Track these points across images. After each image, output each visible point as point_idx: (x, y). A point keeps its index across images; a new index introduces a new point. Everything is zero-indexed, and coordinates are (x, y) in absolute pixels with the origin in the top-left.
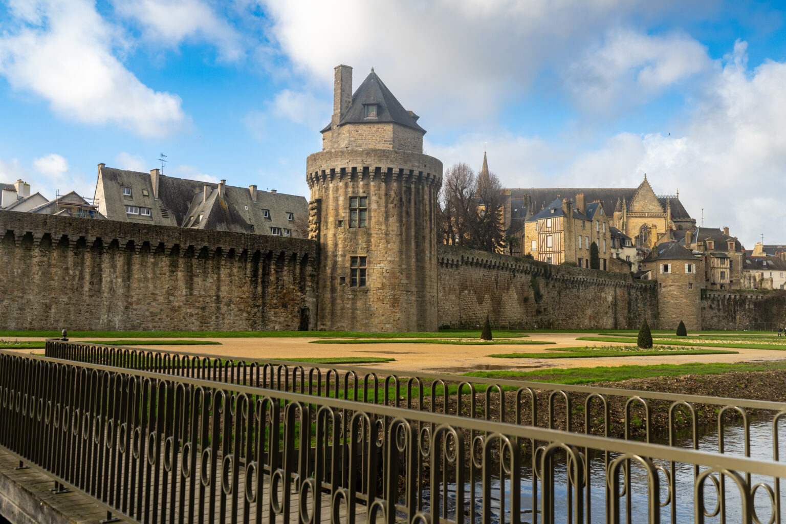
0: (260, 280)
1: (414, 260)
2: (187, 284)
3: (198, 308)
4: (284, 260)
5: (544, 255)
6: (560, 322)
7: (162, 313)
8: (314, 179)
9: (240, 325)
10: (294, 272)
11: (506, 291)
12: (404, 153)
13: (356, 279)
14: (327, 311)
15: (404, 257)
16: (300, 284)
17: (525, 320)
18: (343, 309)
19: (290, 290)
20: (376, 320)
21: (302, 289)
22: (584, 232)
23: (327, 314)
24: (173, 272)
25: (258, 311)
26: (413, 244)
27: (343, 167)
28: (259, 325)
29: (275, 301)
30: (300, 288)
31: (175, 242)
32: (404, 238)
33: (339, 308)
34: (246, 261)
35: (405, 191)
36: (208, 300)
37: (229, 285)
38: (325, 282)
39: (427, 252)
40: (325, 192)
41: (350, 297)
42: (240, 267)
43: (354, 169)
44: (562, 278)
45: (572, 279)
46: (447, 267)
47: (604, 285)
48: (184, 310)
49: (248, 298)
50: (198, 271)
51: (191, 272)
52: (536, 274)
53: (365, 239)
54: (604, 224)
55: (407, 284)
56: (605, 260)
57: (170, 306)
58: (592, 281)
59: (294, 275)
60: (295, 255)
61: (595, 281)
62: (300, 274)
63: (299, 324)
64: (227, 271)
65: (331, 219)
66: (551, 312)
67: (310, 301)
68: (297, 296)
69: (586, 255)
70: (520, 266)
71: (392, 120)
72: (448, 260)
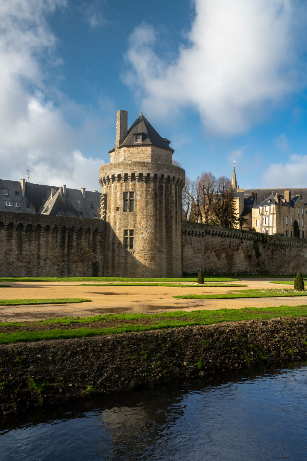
0: (66, 245)
1: (164, 232)
2: (18, 247)
3: (26, 262)
4: (82, 232)
5: (264, 229)
6: (273, 270)
7: (2, 265)
8: (103, 182)
9: (53, 273)
10: (89, 239)
11: (236, 252)
12: (158, 163)
13: (127, 244)
14: (110, 264)
15: (158, 229)
16: (93, 247)
17: (249, 270)
18: (119, 263)
19: (86, 251)
20: (140, 270)
21: (94, 251)
22: (289, 214)
23: (109, 266)
24: (9, 240)
25: (65, 264)
26: (164, 222)
27: (119, 173)
28: (65, 273)
29: (76, 258)
30: (93, 250)
31: (10, 222)
32: (158, 217)
33: (117, 262)
34: (57, 233)
35: (159, 188)
36: (32, 257)
37: (46, 248)
38: (109, 246)
39: (174, 227)
40: (109, 189)
41: (124, 255)
42: (53, 237)
43: (126, 174)
44: (274, 243)
45: (281, 244)
46: (196, 236)
47: (302, 247)
48: (16, 264)
49: (58, 256)
50: (25, 239)
51: (21, 240)
52: (257, 240)
53: (133, 218)
54: (302, 209)
55: (160, 247)
56: (303, 232)
57: (7, 262)
58: (294, 245)
59: (89, 242)
60: (89, 229)
61: (296, 245)
62: (93, 241)
63: (92, 273)
64: (45, 239)
65: (112, 206)
66: (267, 264)
67: (99, 258)
68: (91, 255)
69: (291, 229)
70: (245, 236)
71: (151, 143)
72: (196, 232)
